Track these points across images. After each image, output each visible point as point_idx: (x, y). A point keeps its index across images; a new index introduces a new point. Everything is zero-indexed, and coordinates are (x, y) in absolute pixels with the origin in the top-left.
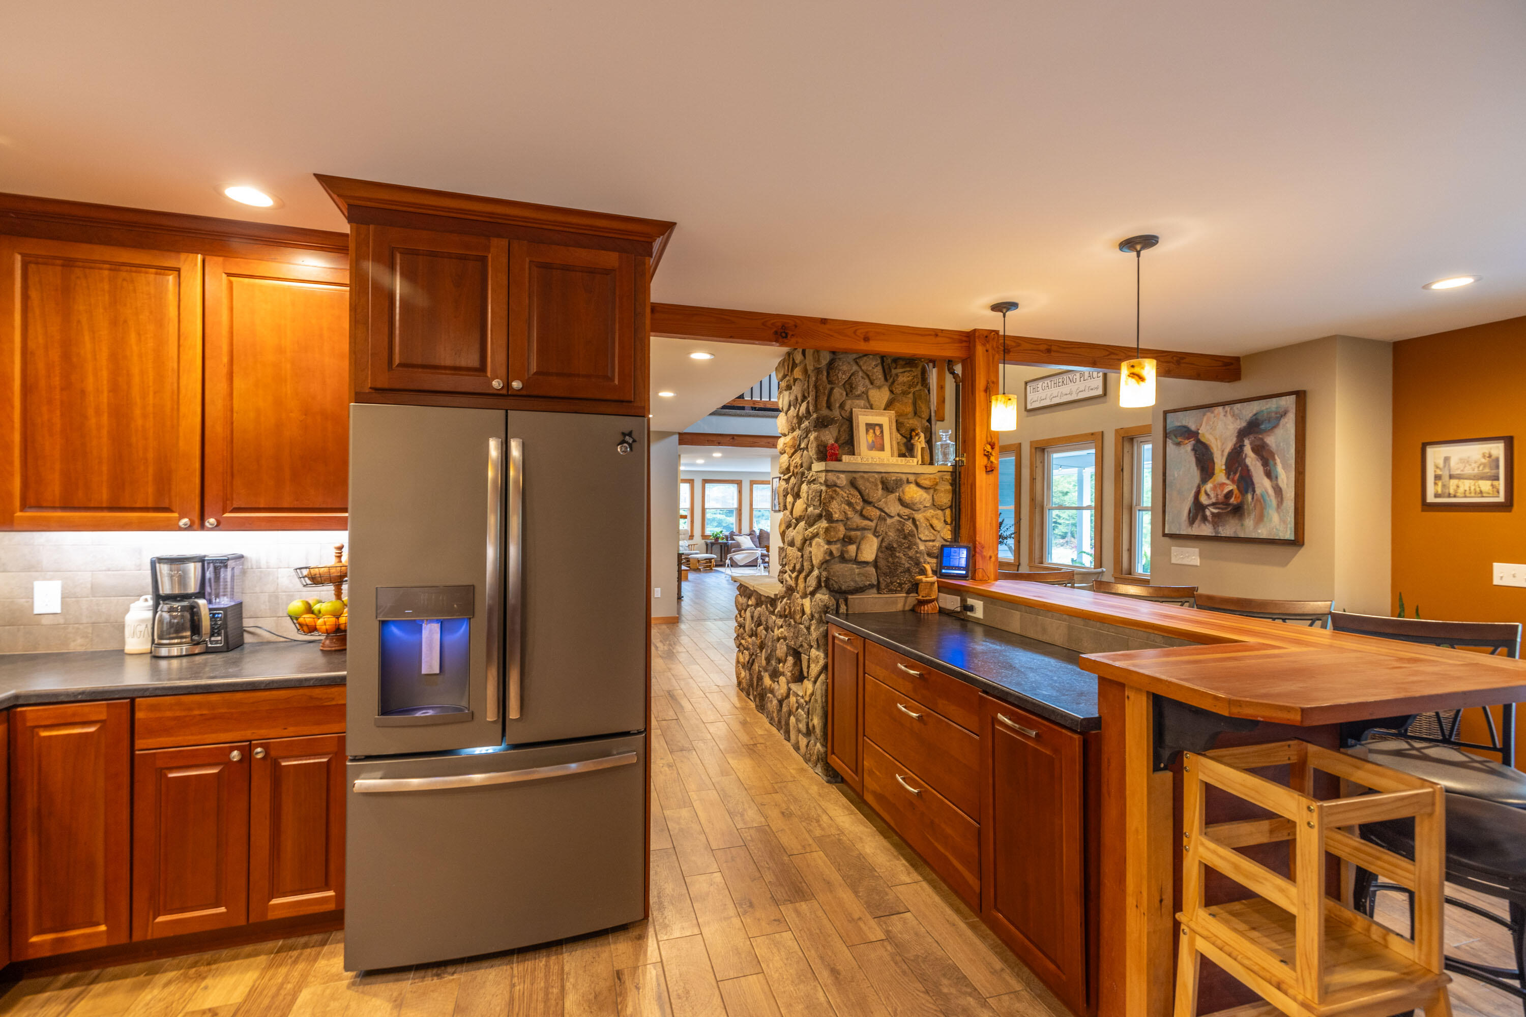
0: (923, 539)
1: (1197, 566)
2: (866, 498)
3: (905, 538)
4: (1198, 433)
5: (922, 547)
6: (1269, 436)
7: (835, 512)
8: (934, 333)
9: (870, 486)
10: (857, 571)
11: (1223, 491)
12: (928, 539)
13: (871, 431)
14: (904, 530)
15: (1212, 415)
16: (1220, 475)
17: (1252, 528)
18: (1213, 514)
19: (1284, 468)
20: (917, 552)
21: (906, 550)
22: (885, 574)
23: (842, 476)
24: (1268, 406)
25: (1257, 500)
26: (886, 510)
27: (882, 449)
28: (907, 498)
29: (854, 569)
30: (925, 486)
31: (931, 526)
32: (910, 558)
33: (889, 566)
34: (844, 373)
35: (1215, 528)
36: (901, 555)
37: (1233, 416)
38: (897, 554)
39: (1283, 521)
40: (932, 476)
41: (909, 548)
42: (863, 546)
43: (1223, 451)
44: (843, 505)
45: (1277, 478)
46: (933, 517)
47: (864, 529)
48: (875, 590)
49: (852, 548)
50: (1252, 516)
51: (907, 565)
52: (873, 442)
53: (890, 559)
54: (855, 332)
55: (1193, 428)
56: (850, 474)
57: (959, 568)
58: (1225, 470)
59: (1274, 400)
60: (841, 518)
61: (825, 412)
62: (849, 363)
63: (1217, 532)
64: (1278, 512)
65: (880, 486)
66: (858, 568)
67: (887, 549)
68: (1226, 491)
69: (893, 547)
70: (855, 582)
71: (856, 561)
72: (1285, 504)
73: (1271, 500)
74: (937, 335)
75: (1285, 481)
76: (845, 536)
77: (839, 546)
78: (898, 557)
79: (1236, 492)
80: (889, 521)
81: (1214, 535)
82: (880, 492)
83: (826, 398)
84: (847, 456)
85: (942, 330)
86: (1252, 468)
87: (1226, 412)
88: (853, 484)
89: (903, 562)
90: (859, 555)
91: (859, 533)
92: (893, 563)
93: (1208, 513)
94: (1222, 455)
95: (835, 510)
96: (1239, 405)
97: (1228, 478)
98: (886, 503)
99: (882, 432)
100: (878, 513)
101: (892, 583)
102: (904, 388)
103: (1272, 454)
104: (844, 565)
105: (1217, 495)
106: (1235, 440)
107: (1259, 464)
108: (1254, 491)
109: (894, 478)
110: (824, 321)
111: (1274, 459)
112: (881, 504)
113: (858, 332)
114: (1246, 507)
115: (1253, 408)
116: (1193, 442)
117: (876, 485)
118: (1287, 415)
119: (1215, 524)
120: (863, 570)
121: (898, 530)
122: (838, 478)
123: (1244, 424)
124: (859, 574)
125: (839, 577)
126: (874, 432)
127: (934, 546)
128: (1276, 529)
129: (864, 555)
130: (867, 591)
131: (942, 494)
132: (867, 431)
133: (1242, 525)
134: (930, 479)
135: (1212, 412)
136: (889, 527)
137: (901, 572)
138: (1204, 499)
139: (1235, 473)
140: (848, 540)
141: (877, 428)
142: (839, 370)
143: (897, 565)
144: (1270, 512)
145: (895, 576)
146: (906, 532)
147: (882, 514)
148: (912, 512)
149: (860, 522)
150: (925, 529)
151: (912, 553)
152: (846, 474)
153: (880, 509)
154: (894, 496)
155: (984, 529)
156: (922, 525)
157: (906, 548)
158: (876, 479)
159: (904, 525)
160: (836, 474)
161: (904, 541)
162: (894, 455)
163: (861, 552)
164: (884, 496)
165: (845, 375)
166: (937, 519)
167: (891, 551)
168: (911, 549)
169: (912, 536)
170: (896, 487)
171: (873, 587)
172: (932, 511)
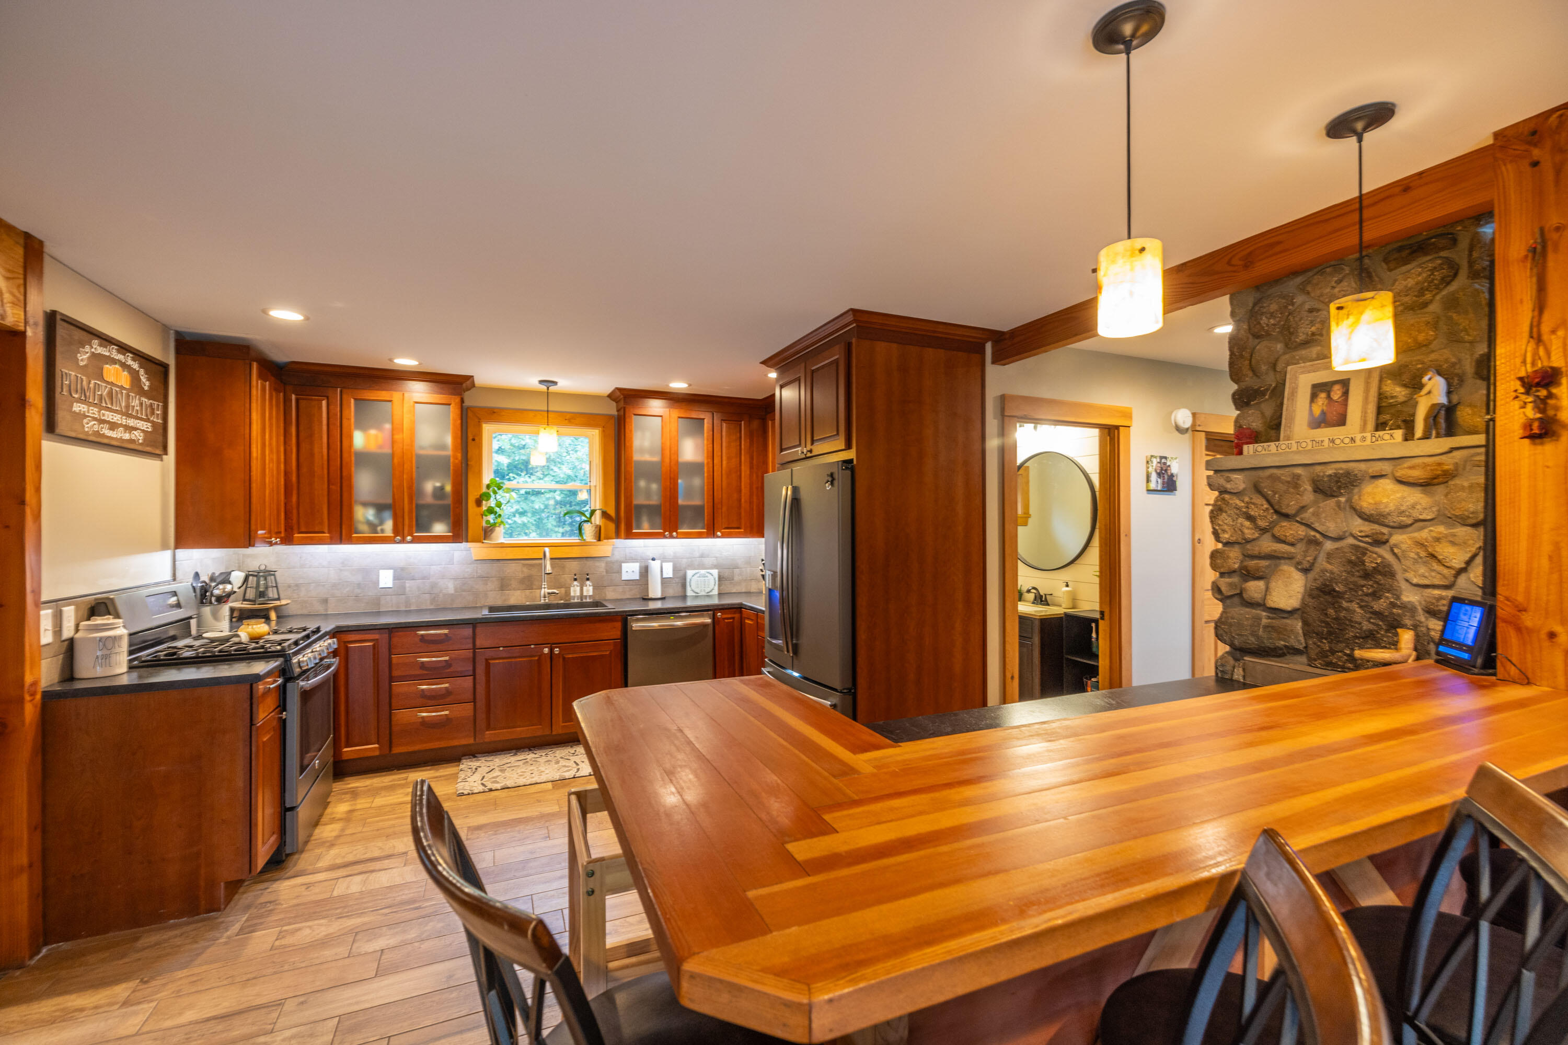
0: (1415, 581)
2: (1276, 507)
3: (1367, 576)
5: (1411, 597)
7: (1224, 531)
8: (1398, 190)
9: (1284, 488)
10: (1265, 621)
12: (1426, 582)
13: (1323, 395)
14: (1363, 563)
20: (1393, 605)
21: (1366, 598)
22: (1320, 636)
23: (1235, 476)
26: (1317, 526)
28: (1364, 504)
29: (1260, 619)
30: (1411, 480)
31: (1433, 556)
32: (1378, 614)
33: (1327, 624)
34: (1271, 316)
36: (1354, 606)
38: (1345, 604)
40: (1427, 460)
41: (1375, 595)
42: (1273, 585)
44: (1241, 520)
46: (1438, 540)
47: (1273, 557)
48: (1303, 659)
49: (1254, 588)
51: (1366, 626)
52: (1323, 413)
53: (1331, 611)
54: (1229, 262)
56: (1253, 473)
57: (1460, 646)
60: (1233, 539)
61: (1250, 381)
65: (1308, 487)
66: (1269, 618)
67: (1324, 594)
69: (1334, 590)
70: (1258, 637)
71: (1260, 605)
76: (1243, 568)
77: (1235, 579)
78: (1347, 609)
80: (1329, 545)
82: (1308, 496)
84: (1251, 446)
85: (1422, 173)
88: (1258, 489)
89: (1357, 618)
90: (1268, 597)
91: (1264, 563)
92: (1337, 619)
95: (1226, 527)
98: (1316, 514)
99: (1346, 393)
100: (1302, 531)
101: (1333, 652)
104: (1247, 610)
109: (1330, 472)
112: (1307, 515)
117: (1296, 486)
120: (1276, 622)
121: (1350, 562)
122: (1228, 480)
124: (1266, 627)
125: (1231, 626)
126: (1329, 397)
127: (1441, 598)
129: (1275, 599)
130: (1288, 657)
131: (1463, 495)
132: (1314, 397)
134: (1426, 465)
136: (1329, 556)
137: (1357, 638)
140: (1248, 575)
141: (1337, 387)
142: (1263, 314)
143: (1343, 623)
145: (1341, 642)
146: (1370, 565)
147: (1313, 533)
148: (1385, 530)
149: (1267, 545)
150: (1415, 561)
151: (1380, 605)
152: (1247, 473)
153: (1308, 526)
154: (1338, 504)
155: (1523, 567)
156: (1412, 555)
157: (1367, 595)
158: (1298, 477)
159: (1364, 554)
160: (1227, 474)
161: (1363, 582)
162: (1363, 429)
163: (1274, 594)
164: (1315, 502)
165: (1275, 317)
166: (1453, 543)
167: (1334, 597)
168: (1380, 598)
169: (1384, 574)
170: (1339, 488)
171: (1297, 652)
172: (1441, 529)
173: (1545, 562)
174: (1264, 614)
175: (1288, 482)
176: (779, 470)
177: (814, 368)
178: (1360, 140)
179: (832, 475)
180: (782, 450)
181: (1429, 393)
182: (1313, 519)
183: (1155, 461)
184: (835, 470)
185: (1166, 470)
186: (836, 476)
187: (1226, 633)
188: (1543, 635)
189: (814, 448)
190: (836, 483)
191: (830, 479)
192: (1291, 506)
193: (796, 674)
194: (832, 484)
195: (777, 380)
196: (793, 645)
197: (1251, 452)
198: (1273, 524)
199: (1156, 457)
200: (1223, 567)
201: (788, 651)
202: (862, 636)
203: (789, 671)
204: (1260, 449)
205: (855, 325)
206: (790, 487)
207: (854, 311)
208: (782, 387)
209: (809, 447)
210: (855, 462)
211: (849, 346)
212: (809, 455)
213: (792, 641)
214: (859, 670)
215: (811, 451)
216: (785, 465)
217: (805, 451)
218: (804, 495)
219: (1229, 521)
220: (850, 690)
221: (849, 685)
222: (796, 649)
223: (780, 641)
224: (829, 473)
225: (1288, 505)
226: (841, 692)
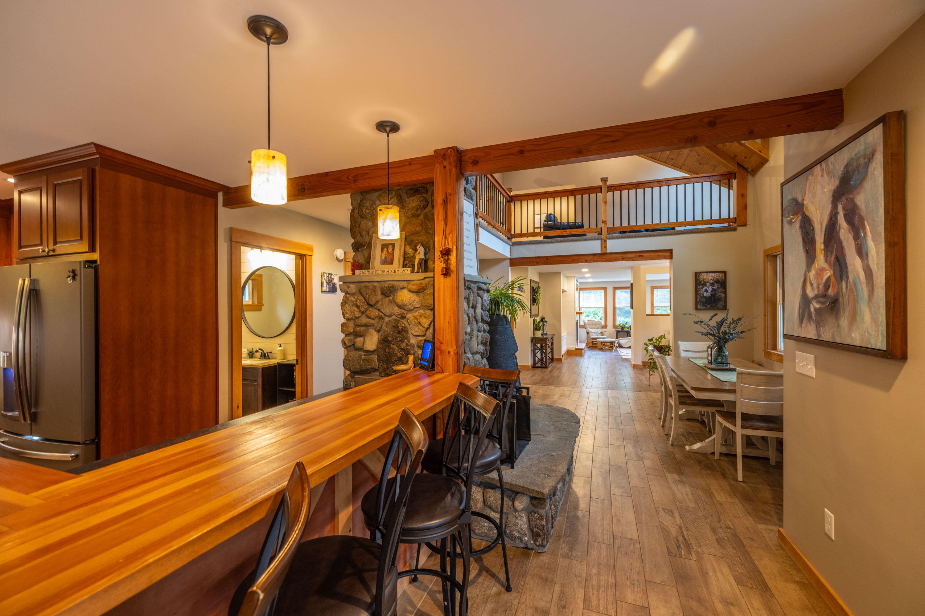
0: (414, 334)
1: (813, 378)
2: (367, 301)
3: (399, 333)
4: (803, 205)
5: (413, 341)
6: (858, 193)
7: (347, 313)
8: (407, 163)
9: (370, 292)
10: (363, 357)
11: (822, 279)
12: (418, 334)
13: (385, 250)
14: (398, 326)
15: (813, 178)
16: (820, 260)
17: (846, 329)
18: (816, 309)
19: (874, 240)
20: (407, 345)
21: (399, 343)
22: (384, 362)
23: (351, 285)
24: (857, 150)
25: (850, 289)
26: (382, 310)
27: (392, 263)
28: (398, 300)
29: (361, 356)
30: (413, 290)
31: (419, 323)
32: (402, 349)
33: (386, 355)
34: (367, 208)
35: (817, 330)
36: (395, 347)
37: (828, 173)
38: (392, 346)
39: (874, 320)
40: (418, 282)
41: (402, 341)
42: (366, 339)
43: (821, 225)
44: (354, 307)
45: (867, 255)
46: (421, 316)
47: (366, 325)
48: (378, 373)
49: (359, 340)
50: (847, 313)
51: (399, 355)
52: (385, 258)
53: (387, 350)
54: (348, 177)
55: (800, 200)
56: (359, 284)
57: (426, 360)
58: (824, 250)
59: (862, 138)
60: (350, 317)
61: (359, 238)
62: (371, 200)
63: (819, 335)
64: (870, 308)
65: (379, 292)
66: (365, 355)
67: (385, 342)
68: (825, 278)
69: (388, 340)
70: (360, 365)
71: (362, 349)
72: (875, 294)
73: (862, 289)
74: (410, 164)
75: (875, 259)
76: (355, 331)
77: (352, 337)
78: (393, 348)
79: (833, 279)
80: (387, 319)
81: (816, 338)
82: (379, 296)
83: (358, 229)
84: (358, 271)
85: (415, 159)
86: (845, 244)
87: (823, 171)
88: (360, 292)
89: (396, 352)
90: (364, 345)
91: (363, 329)
92: (389, 353)
93: (812, 310)
94: (821, 231)
95: (347, 311)
96: (832, 158)
97: (826, 261)
98: (382, 305)
99: (393, 250)
100: (377, 313)
101: (388, 368)
102: (413, 212)
103: (862, 220)
104: (357, 352)
105: (819, 285)
106: (830, 205)
107: (851, 237)
108: (847, 277)
109: (387, 285)
110: (327, 174)
111: (864, 228)
112: (379, 305)
113: (350, 177)
114: (841, 300)
115: (845, 156)
116: (800, 217)
117: (375, 291)
118: (875, 157)
119: (818, 325)
120: (367, 357)
121: (394, 326)
122: (349, 287)
123: (837, 183)
124: (363, 360)
125: (350, 361)
126: (388, 250)
127: (422, 340)
128: (869, 333)
129: (367, 346)
130: (370, 373)
131: (426, 297)
132: (382, 250)
133: (838, 326)
134: (417, 284)
135: (812, 175)
136: (387, 324)
137: (396, 361)
138: (810, 293)
139: (831, 254)
140: (357, 335)
141: (390, 247)
142: (364, 206)
143: (391, 354)
144: (862, 306)
145: (391, 363)
146: (400, 328)
147: (381, 314)
148: (405, 312)
149: (364, 320)
150: (414, 325)
151: (403, 345)
152: (356, 284)
153: (379, 310)
154: (389, 299)
155: (442, 327)
156: (413, 323)
157: (399, 341)
158: (375, 287)
159: (398, 323)
160: (348, 284)
161: (398, 336)
162: (399, 267)
163: (367, 343)
164: (382, 299)
165: (368, 210)
166: (425, 317)
167: (388, 343)
168: (403, 342)
169: (405, 332)
170: (390, 293)
171: (375, 370)
172: (422, 311)
173: (447, 324)
174: (363, 353)
175: (372, 289)
176: (17, 263)
177: (56, 182)
178: (388, 136)
179: (73, 271)
180: (20, 247)
181: (419, 253)
182: (381, 307)
183: (325, 276)
184: (77, 268)
185: (331, 281)
186: (78, 272)
187: (347, 365)
188: (447, 352)
189: (55, 247)
190: (78, 278)
191: (72, 275)
192: (373, 301)
193: (36, 438)
194: (74, 278)
195: (16, 185)
196: (30, 414)
197: (358, 274)
198: (366, 310)
199: (326, 274)
200: (346, 331)
201: (25, 420)
202: (106, 396)
203: (28, 437)
204: (361, 272)
205: (98, 156)
206: (27, 280)
207: (97, 146)
208: (20, 192)
209: (51, 247)
210: (98, 263)
211: (93, 173)
212: (51, 253)
213: (30, 409)
214: (102, 424)
215: (54, 251)
216: (23, 260)
217: (47, 250)
218: (45, 286)
219: (349, 307)
220: (93, 440)
221: (93, 436)
222: (34, 418)
223: (17, 413)
224: (71, 270)
225: (372, 300)
226: (84, 444)
